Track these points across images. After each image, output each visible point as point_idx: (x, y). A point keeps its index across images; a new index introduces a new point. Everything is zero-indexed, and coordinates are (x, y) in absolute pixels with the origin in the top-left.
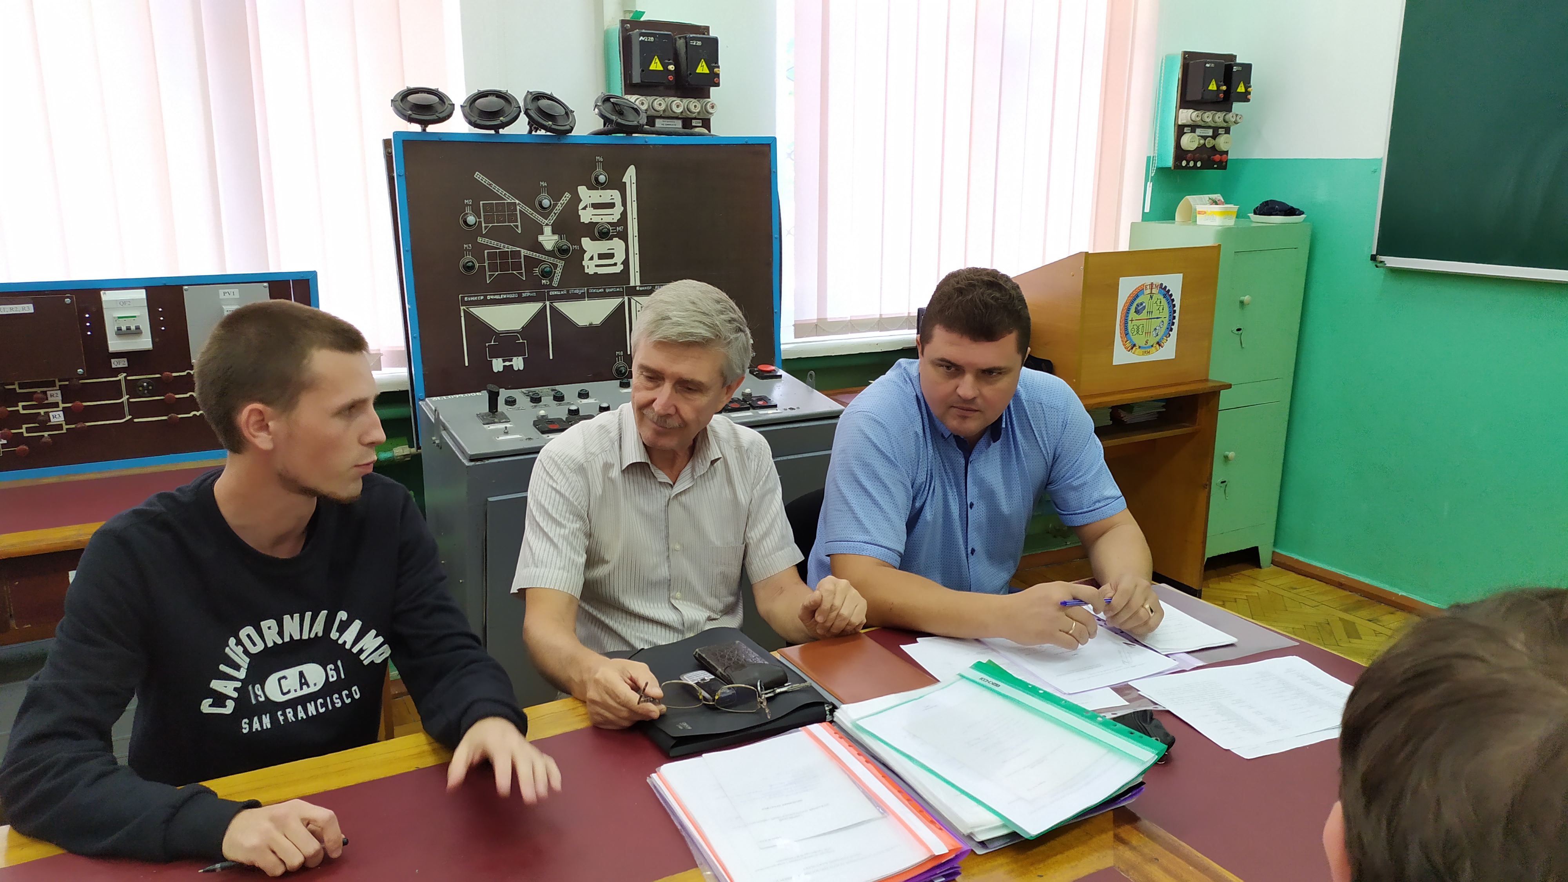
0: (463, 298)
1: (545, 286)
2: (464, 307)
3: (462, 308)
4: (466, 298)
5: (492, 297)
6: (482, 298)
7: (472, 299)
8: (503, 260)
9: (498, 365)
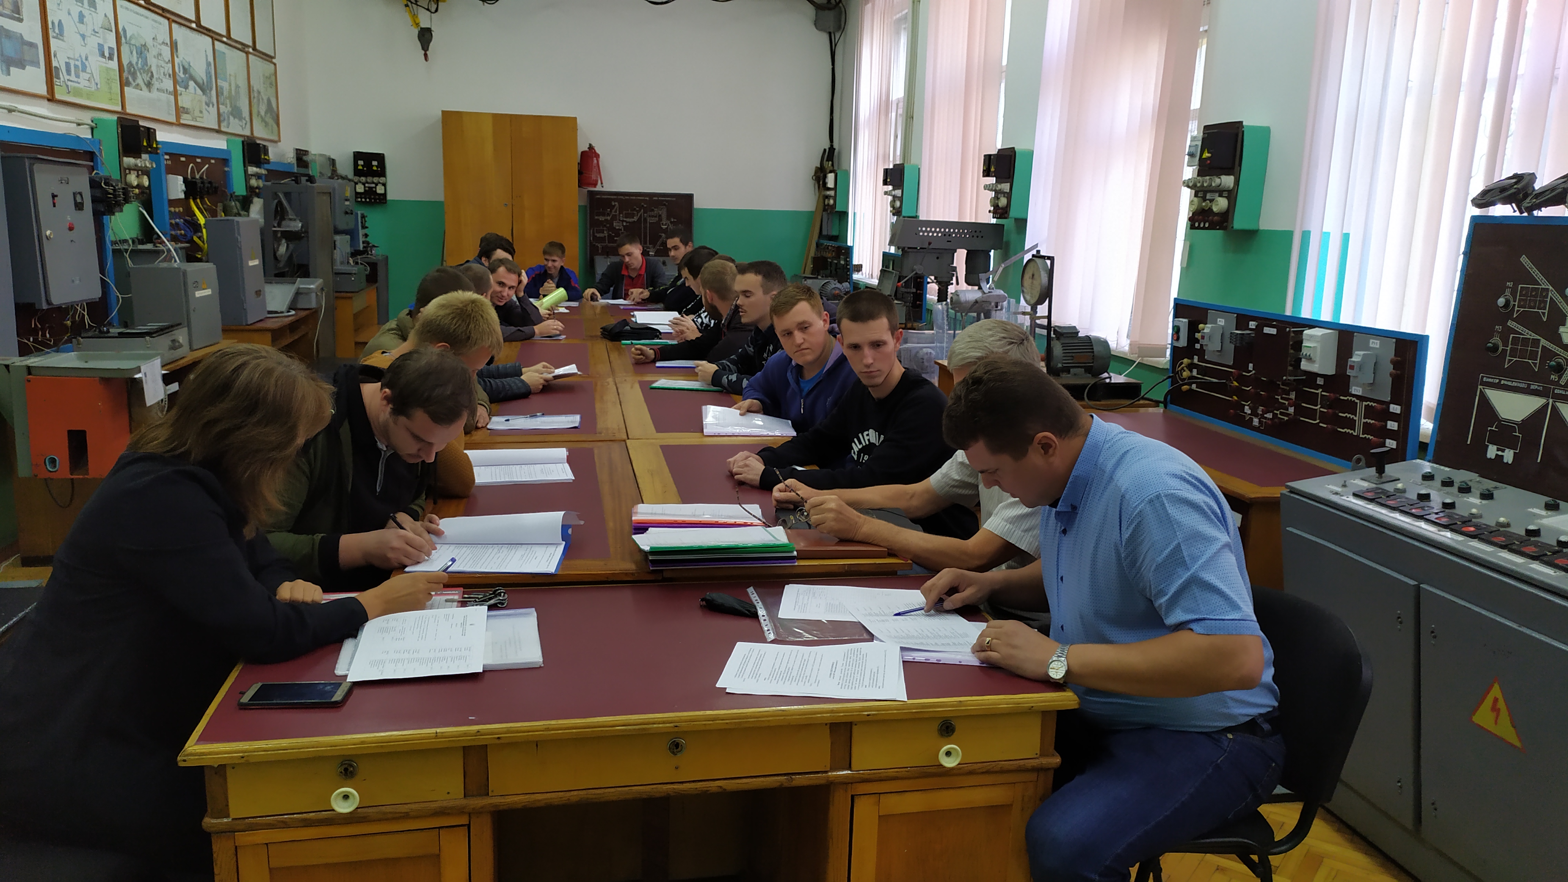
0: (1483, 377)
1: (1553, 383)
2: (1481, 387)
3: (1480, 387)
4: (1485, 379)
5: (1506, 383)
6: (1498, 381)
7: (1490, 380)
8: (1524, 347)
9: (1492, 451)
